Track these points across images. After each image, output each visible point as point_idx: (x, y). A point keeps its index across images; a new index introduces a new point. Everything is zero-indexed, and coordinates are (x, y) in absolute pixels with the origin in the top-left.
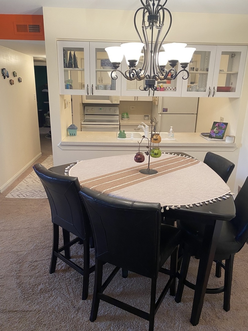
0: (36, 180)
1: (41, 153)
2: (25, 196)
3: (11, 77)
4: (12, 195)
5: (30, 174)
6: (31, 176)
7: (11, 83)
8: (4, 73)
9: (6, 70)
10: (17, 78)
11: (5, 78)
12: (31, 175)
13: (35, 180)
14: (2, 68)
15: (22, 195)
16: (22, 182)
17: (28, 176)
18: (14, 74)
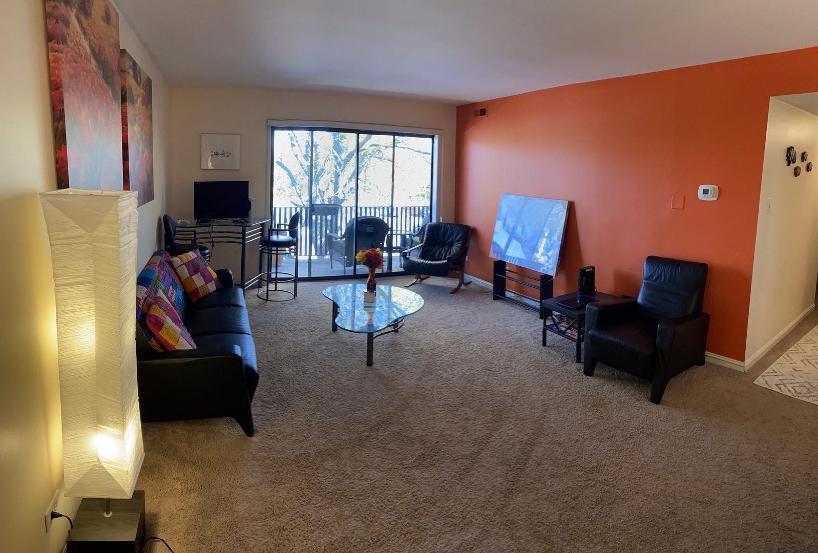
0: (810, 361)
1: (814, 305)
2: (793, 391)
3: (798, 163)
4: (767, 382)
5: (795, 345)
6: (798, 350)
7: (796, 172)
8: (790, 155)
9: (793, 151)
10: (805, 163)
11: (789, 165)
12: (798, 347)
13: (807, 360)
14: (789, 146)
15: (785, 386)
16: (781, 358)
17: (792, 348)
18: (804, 157)
